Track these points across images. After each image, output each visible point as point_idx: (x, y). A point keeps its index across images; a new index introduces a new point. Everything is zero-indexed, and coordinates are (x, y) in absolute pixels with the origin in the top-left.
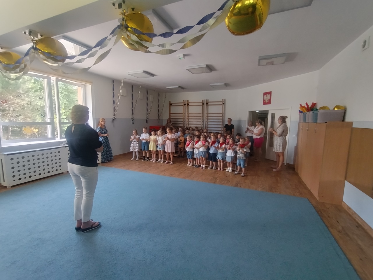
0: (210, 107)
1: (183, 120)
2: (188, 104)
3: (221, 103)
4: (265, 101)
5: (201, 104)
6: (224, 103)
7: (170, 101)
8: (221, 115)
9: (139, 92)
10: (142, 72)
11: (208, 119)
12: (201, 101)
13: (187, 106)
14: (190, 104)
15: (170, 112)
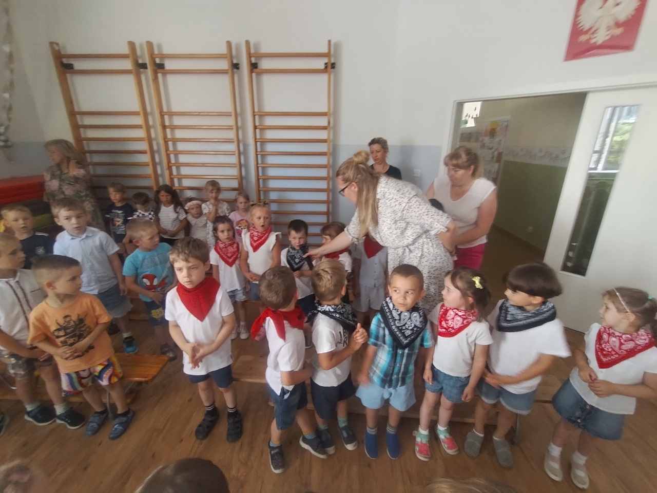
0: (268, 81)
1: (143, 146)
2: (161, 66)
3: (320, 64)
4: (583, 38)
5: (224, 65)
6: (333, 65)
7: (51, 44)
8: (323, 122)
11: (264, 142)
13: (155, 73)
14: (168, 65)
15: (73, 103)
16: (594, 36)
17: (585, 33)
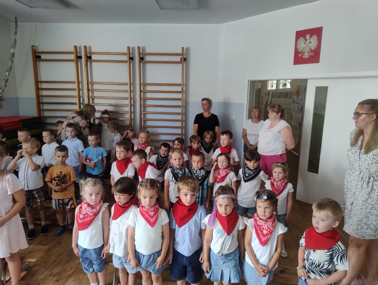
2: (90, 58)
3: (178, 59)
4: (300, 55)
5: (126, 58)
8: (179, 89)
11: (145, 99)
13: (86, 61)
14: (94, 57)
15: (38, 76)
16: (304, 55)
17: (300, 53)
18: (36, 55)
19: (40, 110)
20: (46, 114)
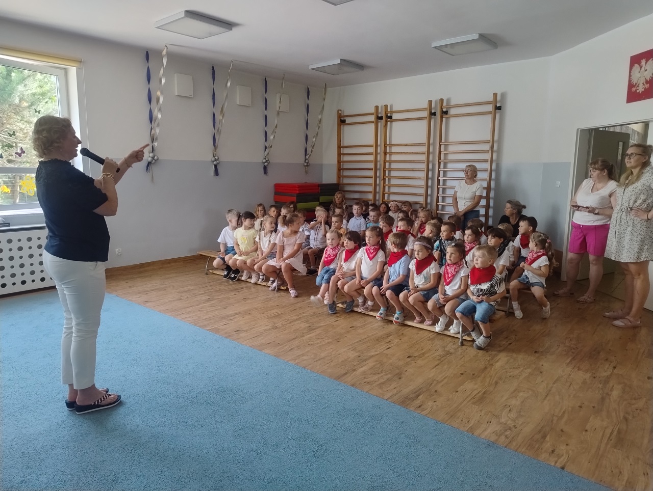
0: (453, 121)
1: (372, 166)
2: (390, 117)
3: (489, 108)
4: (634, 89)
5: (426, 114)
6: (499, 108)
7: (338, 110)
8: (488, 147)
9: (229, 84)
10: (183, 15)
11: (446, 162)
12: (426, 105)
13: (386, 122)
14: (395, 116)
15: (341, 141)
16: (638, 88)
17: (634, 86)
18: (341, 120)
19: (339, 177)
20: (346, 181)
